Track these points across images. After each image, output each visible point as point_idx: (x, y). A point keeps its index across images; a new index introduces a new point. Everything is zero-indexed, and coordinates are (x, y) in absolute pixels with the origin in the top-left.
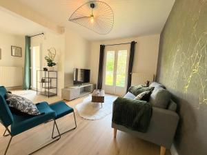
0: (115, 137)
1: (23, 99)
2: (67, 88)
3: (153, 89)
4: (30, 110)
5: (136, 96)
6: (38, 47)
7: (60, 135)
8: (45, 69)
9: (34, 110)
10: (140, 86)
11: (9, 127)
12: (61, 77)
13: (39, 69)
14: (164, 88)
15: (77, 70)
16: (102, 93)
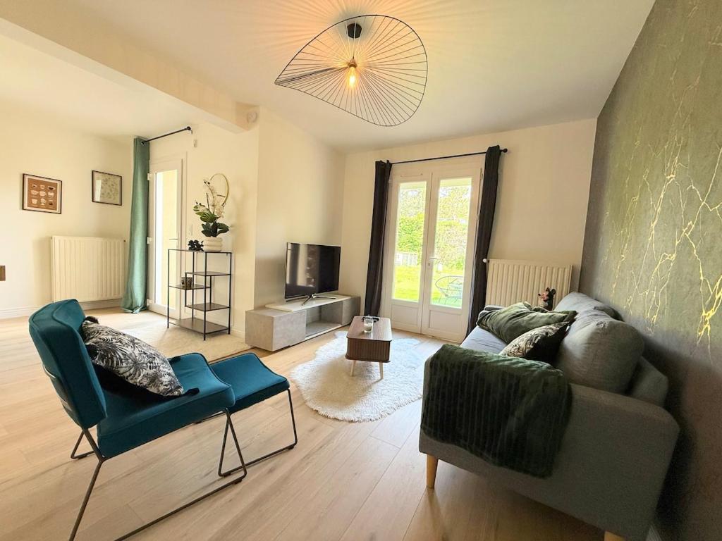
0: (431, 486)
1: (133, 342)
2: (263, 307)
3: (571, 317)
4: (154, 379)
5: (507, 341)
6: (174, 175)
7: (244, 467)
8: (195, 246)
9: (166, 379)
10: (519, 307)
11: (94, 431)
12: (246, 272)
13: (174, 245)
14: (616, 315)
15: (295, 247)
16: (383, 330)
